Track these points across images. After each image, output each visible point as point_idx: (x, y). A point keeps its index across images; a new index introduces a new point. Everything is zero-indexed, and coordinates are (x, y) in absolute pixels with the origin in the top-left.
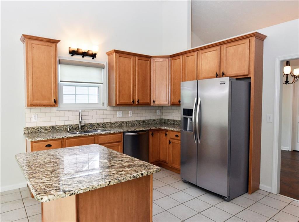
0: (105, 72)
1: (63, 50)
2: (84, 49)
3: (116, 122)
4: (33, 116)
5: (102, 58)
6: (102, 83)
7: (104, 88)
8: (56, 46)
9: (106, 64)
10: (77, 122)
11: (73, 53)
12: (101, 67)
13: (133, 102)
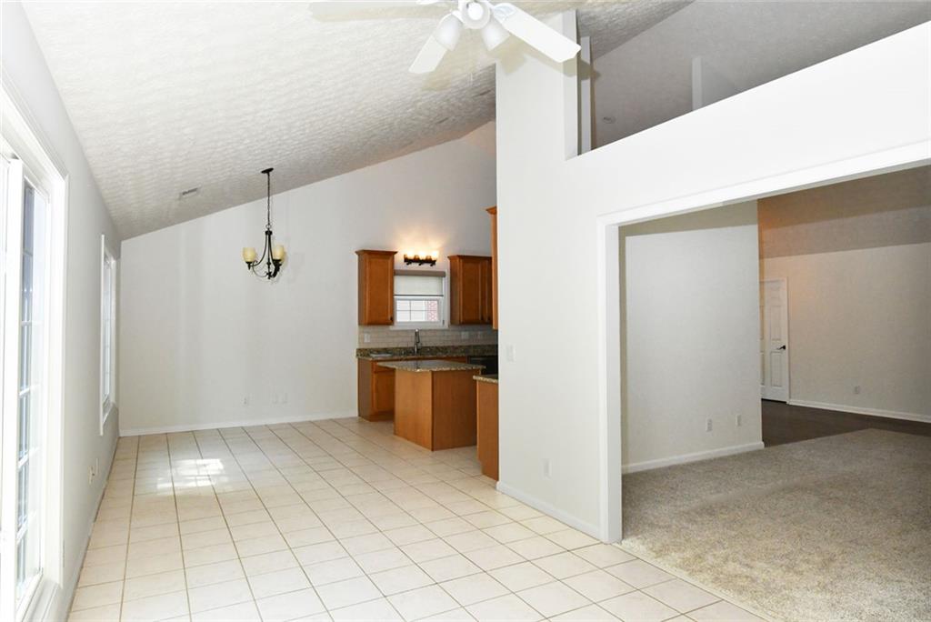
0: (446, 282)
1: (399, 259)
2: (422, 256)
3: (461, 347)
4: (366, 335)
5: (443, 265)
6: (442, 296)
7: (445, 301)
8: (393, 258)
9: (447, 270)
10: (412, 345)
11: (408, 261)
12: (440, 275)
13: (482, 319)
